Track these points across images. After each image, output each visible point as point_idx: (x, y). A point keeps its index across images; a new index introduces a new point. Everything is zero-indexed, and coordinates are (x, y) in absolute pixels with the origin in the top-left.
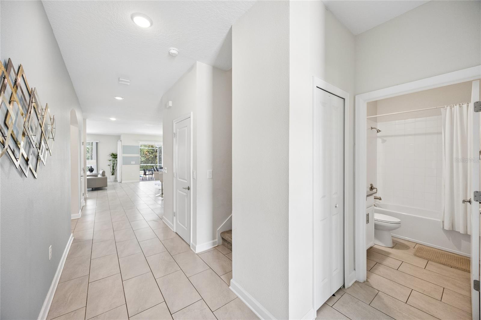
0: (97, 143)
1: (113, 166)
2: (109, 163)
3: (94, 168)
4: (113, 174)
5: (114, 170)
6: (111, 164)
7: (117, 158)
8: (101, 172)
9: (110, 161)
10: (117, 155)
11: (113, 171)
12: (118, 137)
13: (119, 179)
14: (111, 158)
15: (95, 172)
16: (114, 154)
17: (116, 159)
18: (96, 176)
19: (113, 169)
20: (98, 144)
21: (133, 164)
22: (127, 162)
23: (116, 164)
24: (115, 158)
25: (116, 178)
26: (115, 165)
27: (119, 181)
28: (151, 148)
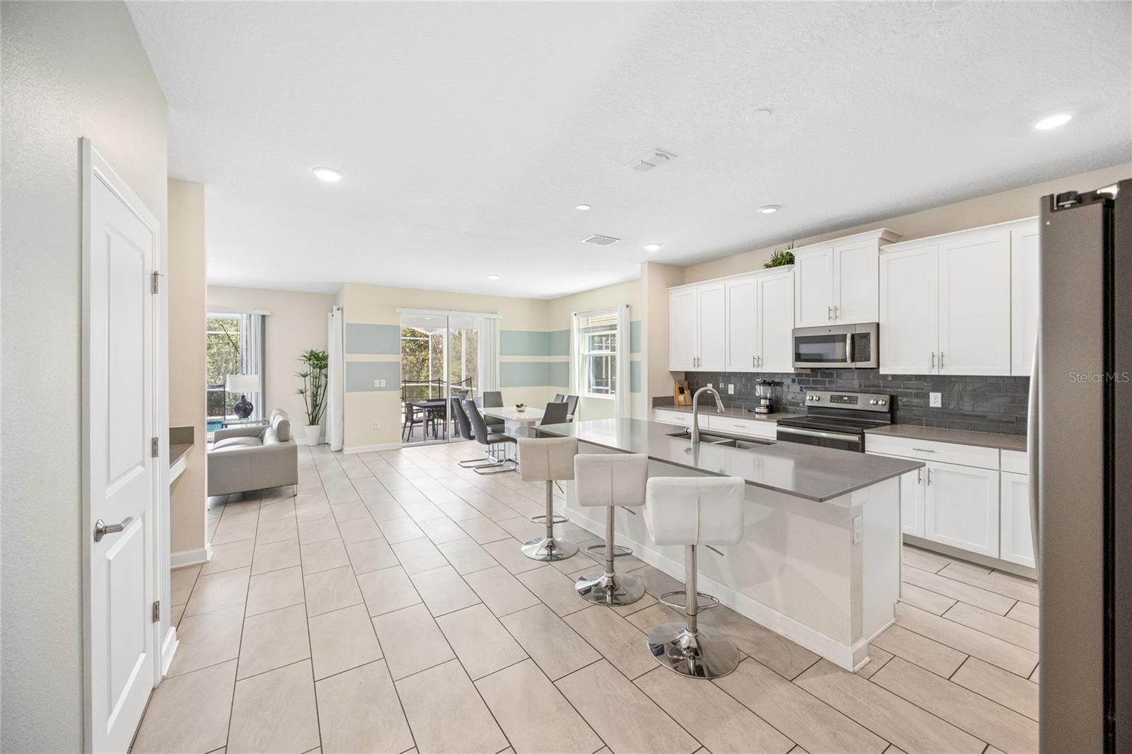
0: (263, 317)
1: (315, 396)
2: (301, 383)
3: (254, 403)
4: (313, 422)
5: (317, 408)
6: (308, 387)
7: (326, 366)
8: (275, 421)
9: (305, 376)
10: (326, 358)
11: (315, 408)
12: (329, 299)
13: (333, 438)
14: (306, 368)
15: (257, 416)
16: (318, 354)
17: (323, 371)
18: (258, 435)
19: (315, 405)
20: (267, 320)
21: (380, 389)
22: (359, 380)
23: (323, 388)
24: (321, 368)
25: (323, 433)
26: (321, 391)
27: (334, 445)
28: (409, 338)
